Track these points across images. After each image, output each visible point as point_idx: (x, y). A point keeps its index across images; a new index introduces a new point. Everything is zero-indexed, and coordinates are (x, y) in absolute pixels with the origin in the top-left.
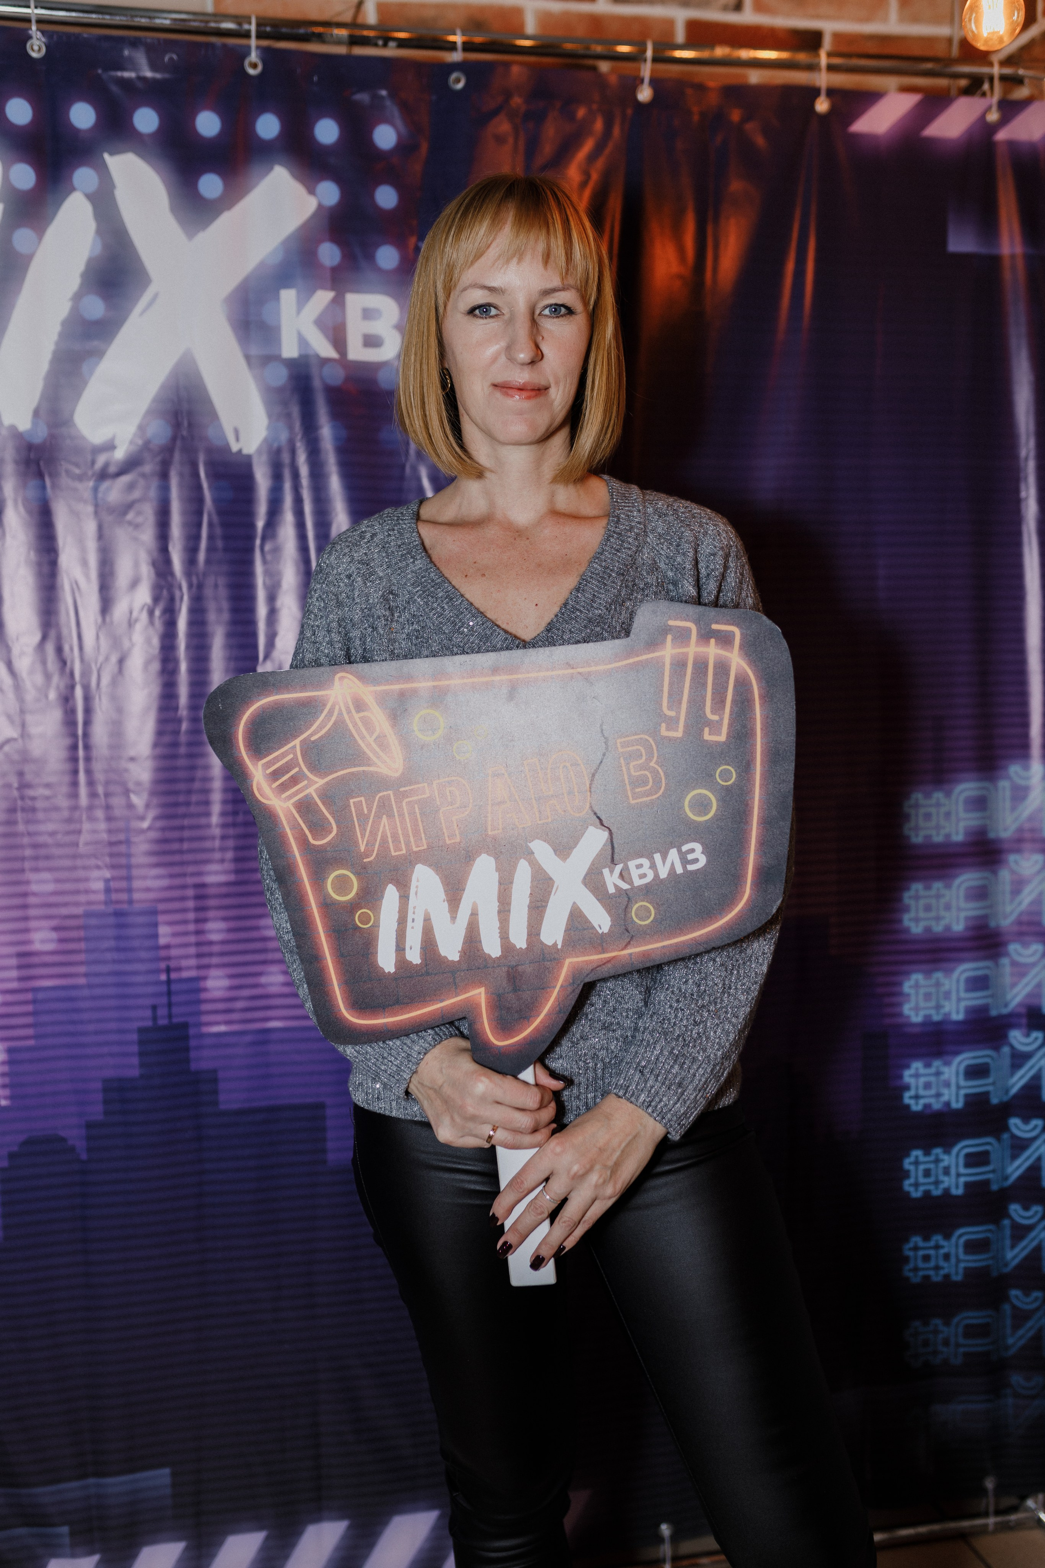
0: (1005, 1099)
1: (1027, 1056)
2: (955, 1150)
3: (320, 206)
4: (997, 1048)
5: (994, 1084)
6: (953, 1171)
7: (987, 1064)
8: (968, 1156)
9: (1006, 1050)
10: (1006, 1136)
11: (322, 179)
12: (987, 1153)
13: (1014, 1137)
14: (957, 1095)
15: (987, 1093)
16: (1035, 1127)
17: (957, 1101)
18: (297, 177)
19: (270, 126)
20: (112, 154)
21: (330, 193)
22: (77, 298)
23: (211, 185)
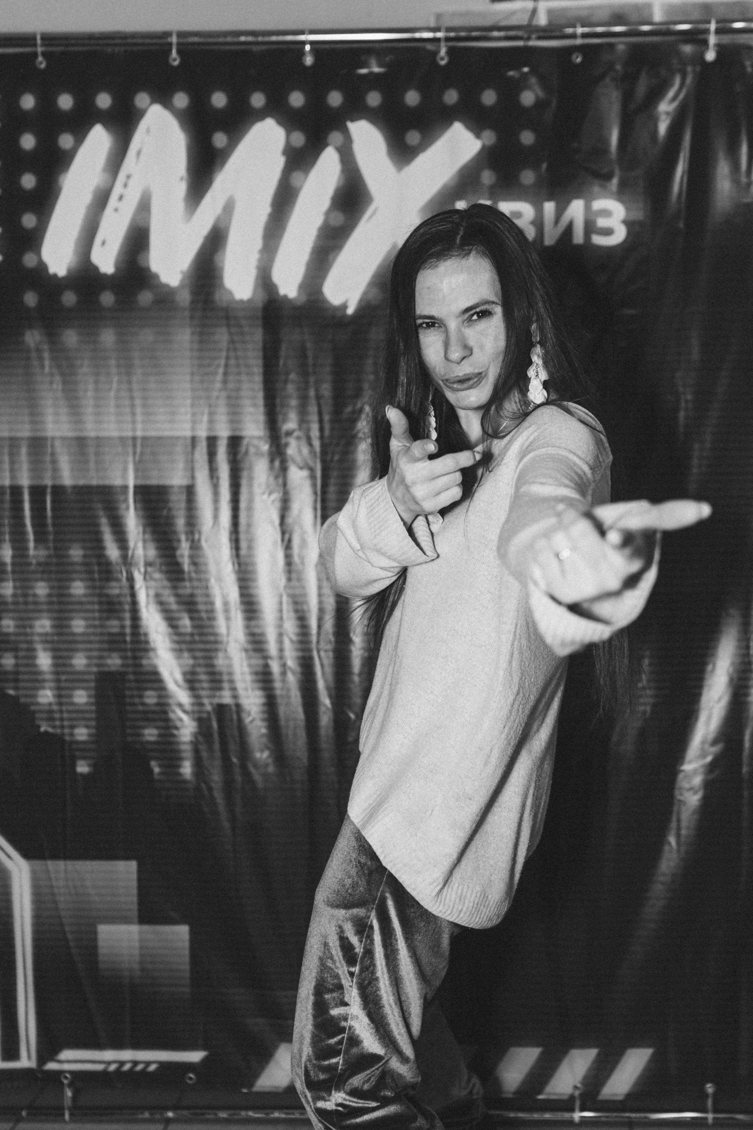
3: (484, 147)
11: (486, 128)
18: (469, 127)
19: (451, 97)
20: (352, 120)
21: (489, 137)
22: (328, 213)
23: (413, 137)
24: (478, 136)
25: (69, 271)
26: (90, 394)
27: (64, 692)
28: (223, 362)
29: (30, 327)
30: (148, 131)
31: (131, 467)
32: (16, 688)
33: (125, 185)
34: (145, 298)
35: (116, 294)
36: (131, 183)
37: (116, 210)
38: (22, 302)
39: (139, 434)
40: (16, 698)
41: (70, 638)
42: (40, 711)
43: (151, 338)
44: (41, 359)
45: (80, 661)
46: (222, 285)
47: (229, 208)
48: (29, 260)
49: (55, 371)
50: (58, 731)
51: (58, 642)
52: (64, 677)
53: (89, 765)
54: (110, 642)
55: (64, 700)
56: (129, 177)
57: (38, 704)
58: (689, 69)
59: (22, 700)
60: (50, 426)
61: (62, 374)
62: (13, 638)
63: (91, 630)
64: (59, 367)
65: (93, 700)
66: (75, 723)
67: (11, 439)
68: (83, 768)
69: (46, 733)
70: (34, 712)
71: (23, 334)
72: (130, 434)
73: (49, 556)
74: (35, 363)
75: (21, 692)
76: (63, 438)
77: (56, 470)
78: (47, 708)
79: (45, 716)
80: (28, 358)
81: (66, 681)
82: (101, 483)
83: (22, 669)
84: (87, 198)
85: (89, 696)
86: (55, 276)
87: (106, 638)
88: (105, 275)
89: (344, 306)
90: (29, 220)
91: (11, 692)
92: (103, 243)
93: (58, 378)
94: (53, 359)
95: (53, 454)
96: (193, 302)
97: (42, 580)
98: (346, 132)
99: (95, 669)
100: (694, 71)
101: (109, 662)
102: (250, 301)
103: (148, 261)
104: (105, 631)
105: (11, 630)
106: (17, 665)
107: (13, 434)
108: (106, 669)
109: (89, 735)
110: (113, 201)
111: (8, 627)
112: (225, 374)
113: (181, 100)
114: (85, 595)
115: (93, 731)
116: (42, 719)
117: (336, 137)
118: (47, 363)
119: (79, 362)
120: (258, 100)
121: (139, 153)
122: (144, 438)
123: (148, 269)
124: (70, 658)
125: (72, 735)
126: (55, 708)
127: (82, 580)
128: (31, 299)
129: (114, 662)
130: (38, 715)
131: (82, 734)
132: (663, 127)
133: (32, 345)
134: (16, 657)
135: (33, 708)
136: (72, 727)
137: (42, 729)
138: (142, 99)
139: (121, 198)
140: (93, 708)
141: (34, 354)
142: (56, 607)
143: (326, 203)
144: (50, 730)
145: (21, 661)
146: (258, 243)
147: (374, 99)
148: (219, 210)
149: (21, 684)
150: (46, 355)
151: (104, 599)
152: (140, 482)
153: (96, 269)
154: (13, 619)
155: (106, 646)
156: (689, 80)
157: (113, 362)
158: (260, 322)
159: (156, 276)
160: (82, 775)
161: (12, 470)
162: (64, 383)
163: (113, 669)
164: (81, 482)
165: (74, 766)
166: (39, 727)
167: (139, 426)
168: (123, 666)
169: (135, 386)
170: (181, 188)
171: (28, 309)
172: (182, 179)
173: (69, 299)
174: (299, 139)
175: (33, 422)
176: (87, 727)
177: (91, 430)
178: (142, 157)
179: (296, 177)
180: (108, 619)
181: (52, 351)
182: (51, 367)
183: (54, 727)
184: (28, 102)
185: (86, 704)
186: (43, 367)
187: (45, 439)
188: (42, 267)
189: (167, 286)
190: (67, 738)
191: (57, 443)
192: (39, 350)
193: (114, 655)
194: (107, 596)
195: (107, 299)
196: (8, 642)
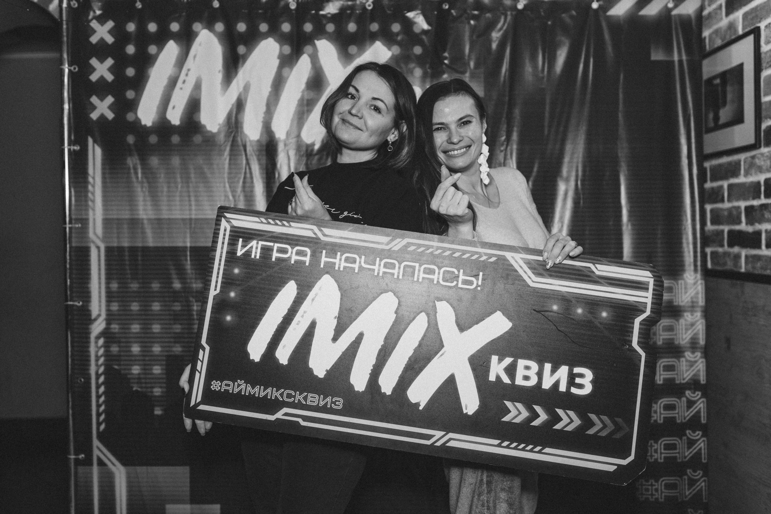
0: (684, 421)
1: (694, 402)
2: (660, 442)
3: (393, 55)
4: (680, 398)
5: (678, 413)
6: (659, 451)
7: (675, 405)
8: (665, 445)
9: (684, 399)
10: (684, 438)
11: (394, 45)
12: (675, 444)
13: (688, 438)
14: (660, 417)
15: (675, 418)
16: (698, 434)
17: (660, 420)
18: (384, 44)
19: (375, 27)
20: (318, 40)
21: (396, 50)
22: (303, 92)
23: (353, 49)
24: (389, 49)
25: (153, 123)
26: (165, 193)
27: (147, 367)
28: (243, 176)
29: (131, 155)
30: (200, 45)
31: (188, 235)
32: (120, 365)
33: (187, 75)
34: (198, 139)
35: (181, 137)
36: (190, 73)
37: (181, 89)
38: (125, 140)
39: (193, 217)
40: (119, 371)
41: (152, 335)
42: (134, 379)
43: (201, 162)
44: (136, 173)
45: (157, 349)
46: (242, 132)
47: (247, 88)
48: (130, 117)
49: (145, 180)
50: (144, 390)
51: (144, 338)
52: (147, 358)
53: (162, 410)
54: (174, 338)
55: (148, 372)
56: (189, 70)
57: (132, 374)
58: (509, 13)
59: (123, 372)
60: (141, 212)
61: (149, 182)
62: (117, 335)
63: (164, 331)
64: (146, 178)
65: (164, 372)
66: (153, 385)
67: (118, 219)
68: (158, 412)
69: (137, 391)
70: (129, 379)
71: (126, 159)
72: (188, 217)
73: (139, 288)
74: (133, 175)
75: (123, 367)
76: (149, 220)
77: (144, 237)
78: (137, 376)
79: (136, 381)
80: (129, 173)
81: (149, 360)
82: (171, 245)
83: (122, 354)
84: (164, 82)
85: (162, 369)
86: (145, 125)
87: (173, 335)
88: (174, 126)
89: (313, 144)
90: (130, 94)
91: (116, 367)
92: (174, 108)
93: (146, 185)
94: (143, 173)
95: (143, 228)
96: (225, 141)
97: (136, 301)
98: (314, 46)
99: (166, 354)
100: (512, 15)
101: (174, 349)
102: (258, 141)
103: (199, 118)
104: (171, 331)
105: (117, 331)
106: (119, 351)
107: (120, 217)
108: (173, 353)
109: (162, 392)
110: (179, 84)
111: (115, 328)
112: (244, 182)
113: (220, 27)
114: (161, 310)
115: (165, 390)
116: (134, 383)
117: (308, 49)
118: (140, 175)
119: (158, 176)
120: (264, 27)
121: (195, 57)
122: (196, 219)
123: (200, 122)
124: (152, 347)
125: (152, 392)
126: (142, 376)
127: (158, 301)
128: (131, 139)
129: (178, 349)
130: (132, 381)
131: (157, 391)
132: (494, 46)
133: (131, 166)
134: (119, 347)
135: (129, 376)
136: (153, 387)
137: (134, 389)
138: (197, 26)
139: (184, 82)
140: (164, 376)
141: (132, 171)
142: (144, 317)
143: (303, 86)
144: (139, 389)
145: (122, 349)
146: (263, 108)
147: (330, 28)
148: (241, 89)
149: (122, 363)
150: (140, 171)
151: (172, 313)
152: (193, 245)
153: (169, 122)
154: (119, 324)
155: (172, 340)
156: (509, 18)
157: (178, 176)
158: (264, 153)
159: (204, 126)
160: (157, 415)
161: (118, 237)
162: (150, 187)
163: (177, 353)
164: (159, 245)
165: (153, 410)
166: (132, 387)
167: (194, 212)
168: (182, 351)
169: (191, 189)
170: (219, 77)
171: (129, 145)
172: (219, 72)
173: (153, 139)
174: (287, 50)
175: (131, 210)
176: (161, 387)
177: (165, 215)
178: (197, 59)
179: (286, 71)
180: (175, 324)
181: (142, 169)
182: (142, 178)
183: (141, 387)
184: (131, 27)
185: (160, 374)
186: (137, 178)
187: (138, 219)
188: (138, 121)
189: (210, 132)
190: (150, 394)
191: (145, 222)
192: (135, 169)
193: (177, 345)
194: (174, 311)
195: (176, 139)
196: (115, 338)
